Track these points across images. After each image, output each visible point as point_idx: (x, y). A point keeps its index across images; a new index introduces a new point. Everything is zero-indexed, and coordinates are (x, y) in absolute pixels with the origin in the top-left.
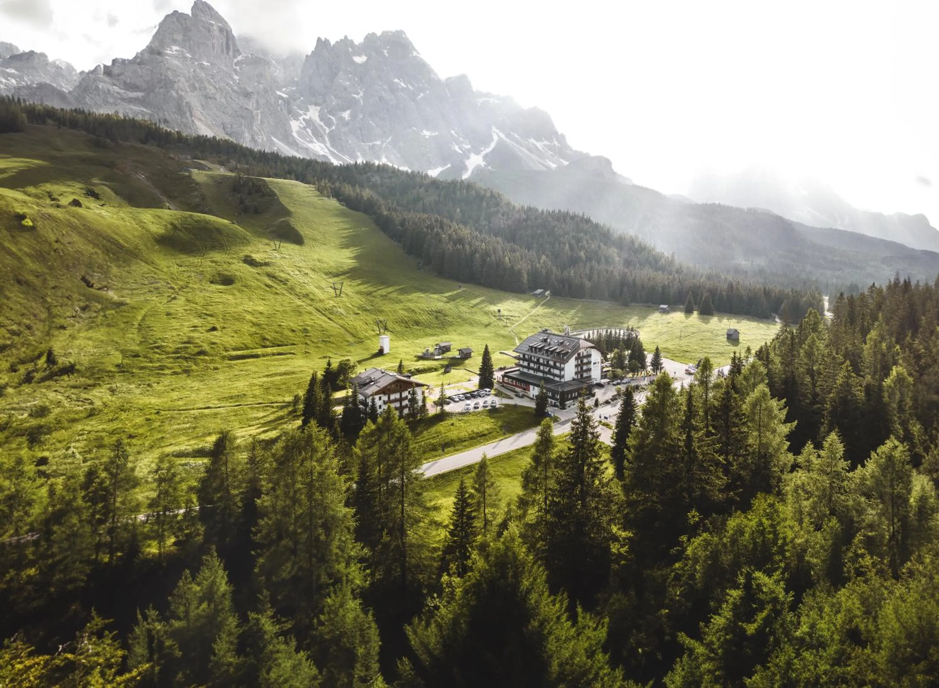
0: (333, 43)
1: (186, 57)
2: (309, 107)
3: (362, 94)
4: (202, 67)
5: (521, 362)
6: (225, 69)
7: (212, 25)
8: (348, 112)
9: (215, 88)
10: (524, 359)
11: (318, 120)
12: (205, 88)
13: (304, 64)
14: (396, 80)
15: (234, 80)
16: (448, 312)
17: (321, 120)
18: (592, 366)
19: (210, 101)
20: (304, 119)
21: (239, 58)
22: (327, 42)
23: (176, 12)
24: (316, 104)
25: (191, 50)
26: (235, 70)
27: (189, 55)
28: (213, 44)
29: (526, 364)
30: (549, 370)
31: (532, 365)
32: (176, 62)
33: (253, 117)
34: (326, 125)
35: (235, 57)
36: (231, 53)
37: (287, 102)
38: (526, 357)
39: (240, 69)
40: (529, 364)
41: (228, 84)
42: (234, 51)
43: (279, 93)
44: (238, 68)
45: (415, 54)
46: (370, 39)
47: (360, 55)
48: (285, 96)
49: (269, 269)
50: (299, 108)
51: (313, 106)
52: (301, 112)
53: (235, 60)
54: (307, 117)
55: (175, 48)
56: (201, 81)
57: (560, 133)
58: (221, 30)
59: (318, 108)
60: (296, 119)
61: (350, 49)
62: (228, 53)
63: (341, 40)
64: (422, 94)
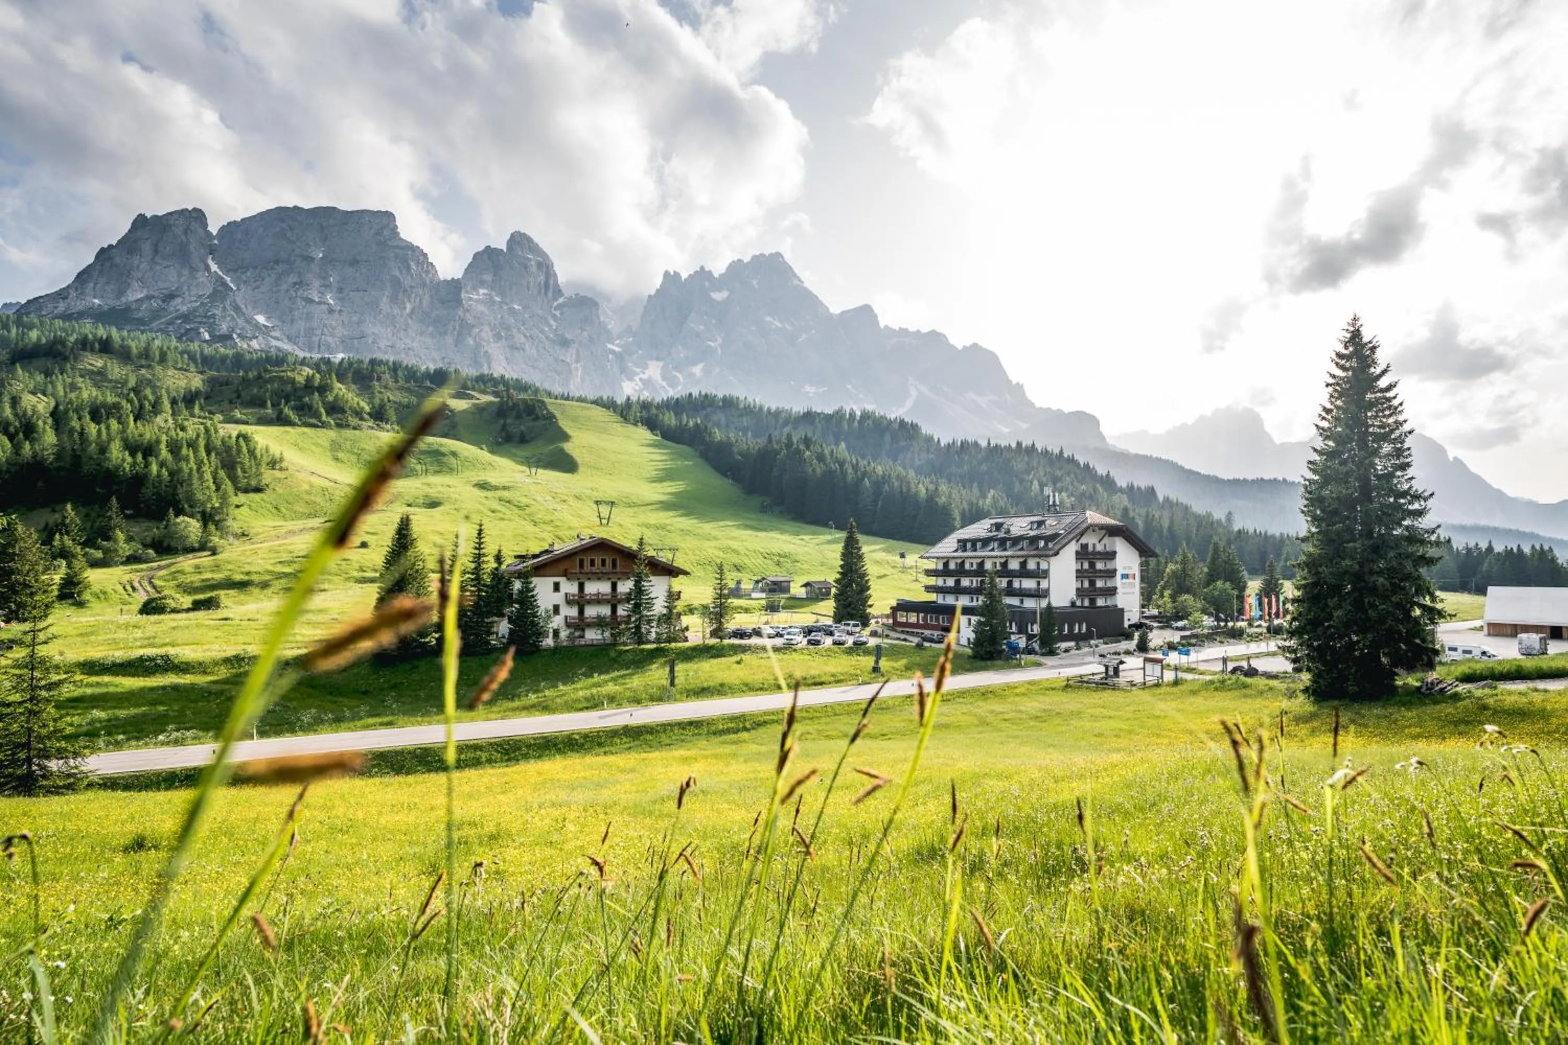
0: (684, 276)
1: (494, 302)
2: (649, 362)
3: (720, 341)
4: (512, 311)
5: (940, 582)
6: (540, 312)
7: (529, 260)
8: (700, 366)
9: (525, 336)
10: (945, 572)
11: (660, 381)
12: (513, 336)
13: (646, 307)
14: (768, 319)
15: (550, 326)
16: (800, 557)
17: (664, 378)
18: (1118, 581)
19: (516, 354)
20: (641, 379)
21: (561, 300)
22: (677, 274)
23: (488, 247)
24: (658, 359)
25: (502, 294)
26: (554, 316)
27: (498, 299)
28: (528, 283)
29: (951, 582)
30: (1010, 583)
31: (965, 582)
32: (481, 308)
33: (570, 372)
34: (670, 386)
35: (555, 299)
36: (550, 294)
37: (619, 357)
38: (952, 566)
39: (561, 314)
40: (958, 582)
41: (542, 332)
42: (554, 292)
43: (610, 346)
44: (558, 313)
45: (796, 282)
46: (736, 267)
47: (720, 290)
48: (617, 349)
49: (506, 494)
50: (636, 365)
51: (655, 362)
52: (638, 370)
53: (555, 304)
54: (645, 377)
55: (482, 291)
56: (508, 328)
57: (1014, 382)
58: (540, 265)
59: (661, 364)
60: (631, 379)
61: (707, 284)
62: (546, 294)
63: (696, 272)
64: (804, 336)
